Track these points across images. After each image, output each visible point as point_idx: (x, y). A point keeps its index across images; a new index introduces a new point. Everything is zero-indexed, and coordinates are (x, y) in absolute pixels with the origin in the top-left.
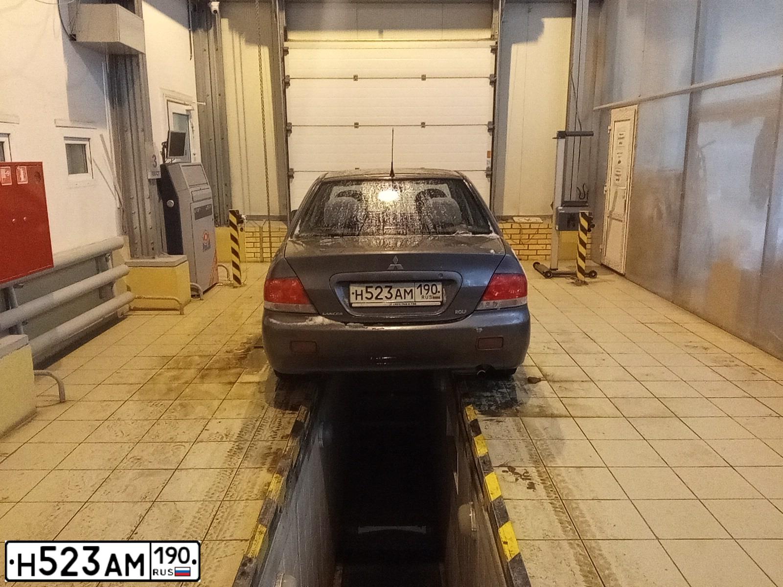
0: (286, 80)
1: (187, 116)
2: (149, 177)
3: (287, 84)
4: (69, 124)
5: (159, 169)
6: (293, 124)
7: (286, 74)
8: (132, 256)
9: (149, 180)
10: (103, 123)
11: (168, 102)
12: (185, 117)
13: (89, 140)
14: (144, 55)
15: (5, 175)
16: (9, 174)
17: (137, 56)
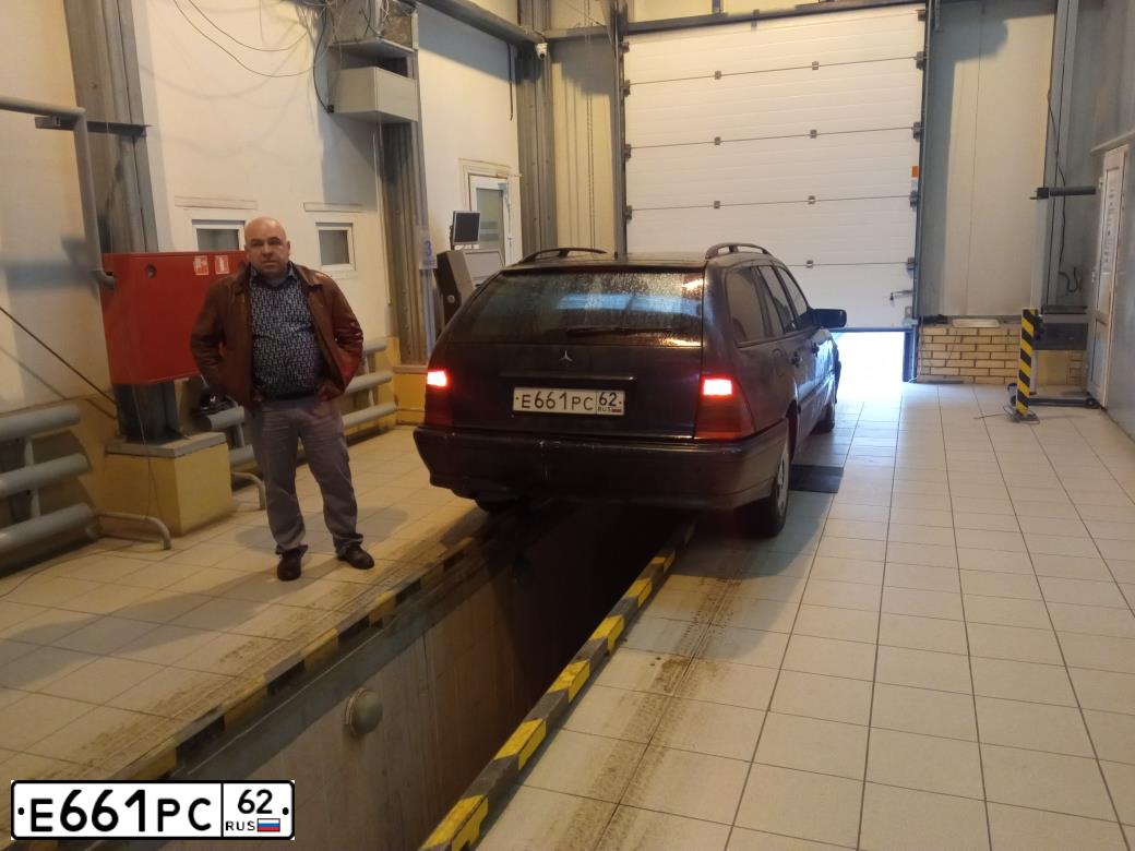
1: (501, 192)
4: (323, 207)
5: (434, 258)
8: (403, 360)
10: (371, 206)
11: (472, 177)
12: (497, 194)
13: (351, 225)
14: (417, 123)
15: (200, 264)
16: (205, 263)
17: (410, 124)
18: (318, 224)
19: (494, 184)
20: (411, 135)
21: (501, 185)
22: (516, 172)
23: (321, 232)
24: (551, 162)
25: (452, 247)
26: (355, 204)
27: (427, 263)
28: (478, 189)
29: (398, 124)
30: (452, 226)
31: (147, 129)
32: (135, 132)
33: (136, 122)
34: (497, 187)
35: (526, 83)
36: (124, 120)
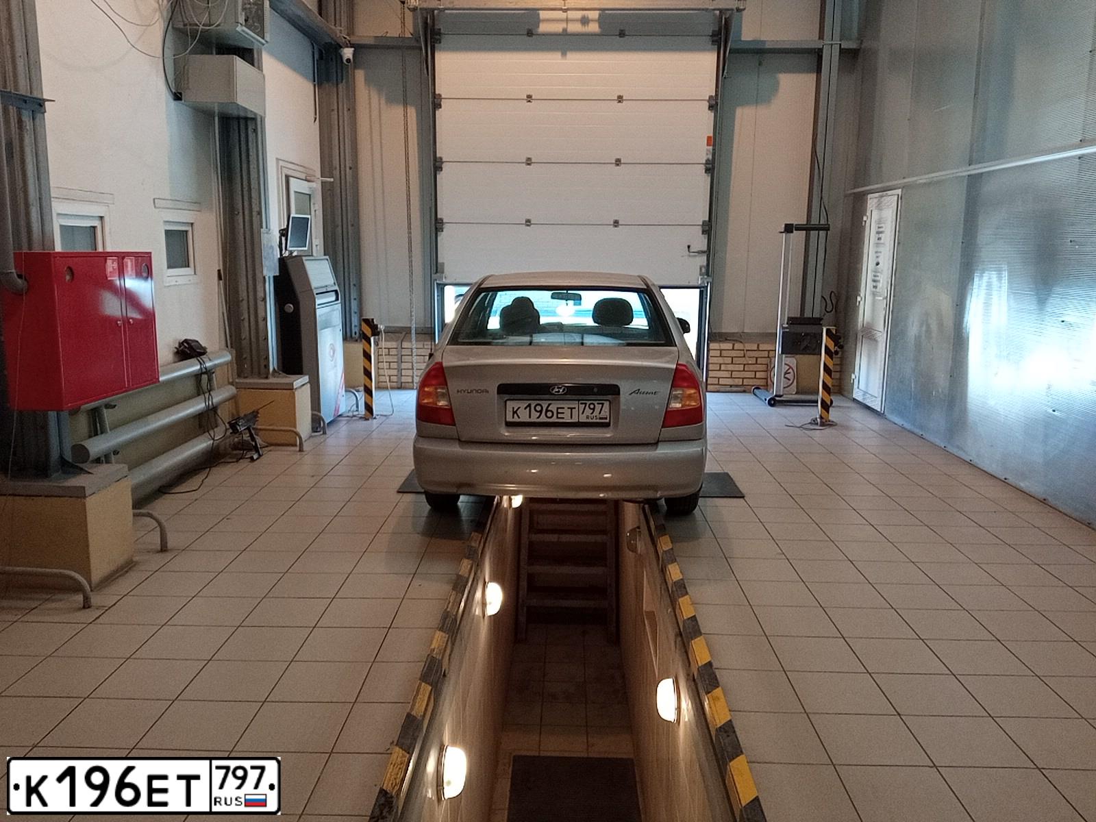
1: (310, 197)
2: (264, 274)
4: (170, 204)
5: (276, 263)
9: (264, 277)
10: (208, 205)
11: (290, 179)
13: (192, 225)
14: (261, 117)
15: (111, 267)
16: (115, 265)
17: (254, 119)
18: (166, 223)
19: (305, 187)
20: (255, 131)
21: (310, 188)
22: (319, 176)
23: (167, 232)
24: (355, 168)
25: (281, 254)
26: (195, 203)
27: (271, 269)
28: (296, 192)
29: (238, 118)
30: (282, 230)
31: (47, 103)
32: (32, 105)
33: (35, 95)
34: (307, 191)
35: (326, 85)
36: (24, 91)
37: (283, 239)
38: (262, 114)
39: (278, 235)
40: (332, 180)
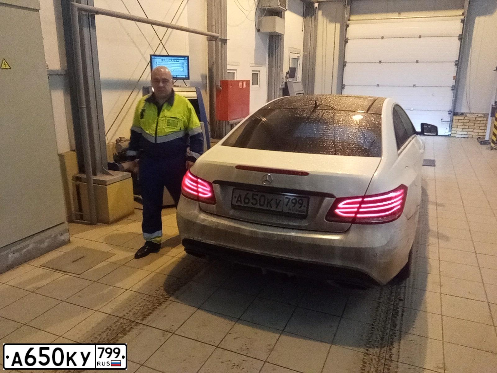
0: (347, 40)
1: (298, 59)
2: (280, 87)
3: (346, 42)
4: (254, 65)
5: (284, 83)
6: (347, 62)
7: (347, 37)
9: (280, 88)
10: (265, 65)
11: (290, 53)
12: (297, 60)
13: (260, 71)
14: (283, 35)
15: (240, 84)
16: (241, 84)
17: (281, 36)
18: (253, 71)
19: (296, 56)
20: (281, 39)
21: (298, 56)
22: (302, 52)
23: (253, 74)
24: (315, 48)
25: (286, 81)
26: (261, 64)
27: (282, 85)
28: (292, 58)
29: (276, 36)
30: (287, 72)
31: (228, 40)
32: (224, 41)
33: (225, 38)
34: (297, 58)
35: (308, 17)
36: (223, 38)
37: (287, 75)
38: (283, 34)
39: (286, 74)
40: (306, 53)
